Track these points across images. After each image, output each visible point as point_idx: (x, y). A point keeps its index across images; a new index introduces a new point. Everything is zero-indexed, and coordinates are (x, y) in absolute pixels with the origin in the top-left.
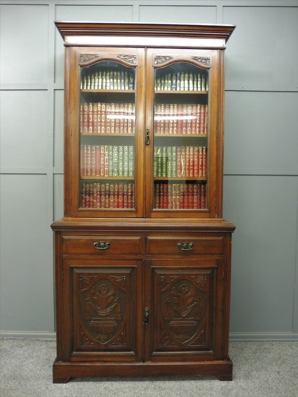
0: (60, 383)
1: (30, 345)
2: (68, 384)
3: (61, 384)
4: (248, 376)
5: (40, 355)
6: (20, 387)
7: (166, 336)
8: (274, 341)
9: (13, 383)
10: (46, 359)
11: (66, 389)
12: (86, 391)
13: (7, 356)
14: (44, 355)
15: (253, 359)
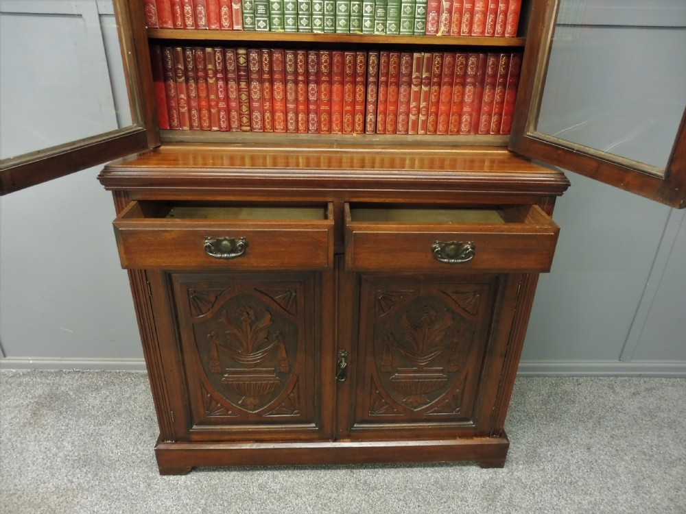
0: (174, 474)
1: (114, 385)
2: (189, 476)
3: (175, 476)
4: (532, 457)
5: (134, 409)
6: (97, 483)
7: (383, 399)
8: (581, 376)
9: (84, 475)
10: (146, 418)
11: (186, 487)
12: (224, 492)
13: (70, 411)
14: (141, 410)
15: (542, 418)
